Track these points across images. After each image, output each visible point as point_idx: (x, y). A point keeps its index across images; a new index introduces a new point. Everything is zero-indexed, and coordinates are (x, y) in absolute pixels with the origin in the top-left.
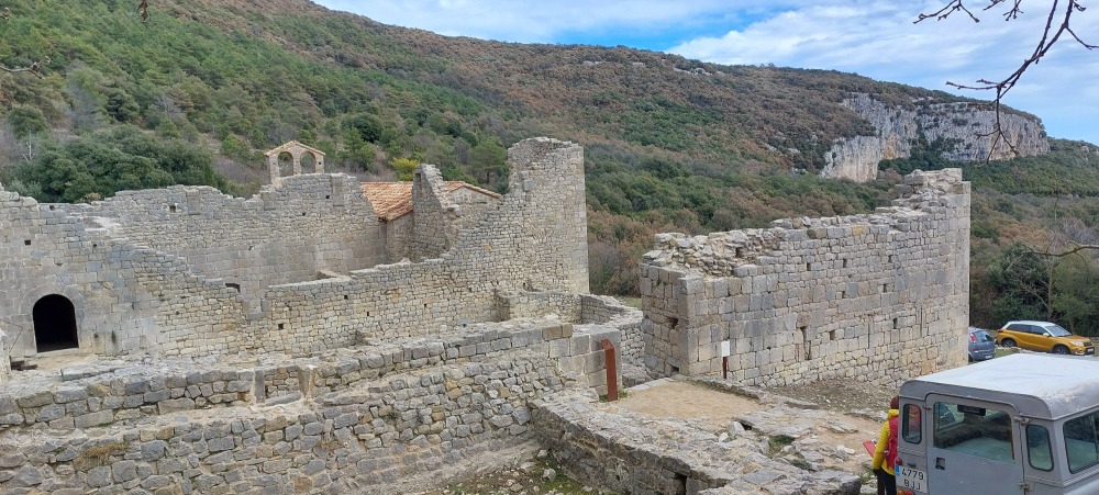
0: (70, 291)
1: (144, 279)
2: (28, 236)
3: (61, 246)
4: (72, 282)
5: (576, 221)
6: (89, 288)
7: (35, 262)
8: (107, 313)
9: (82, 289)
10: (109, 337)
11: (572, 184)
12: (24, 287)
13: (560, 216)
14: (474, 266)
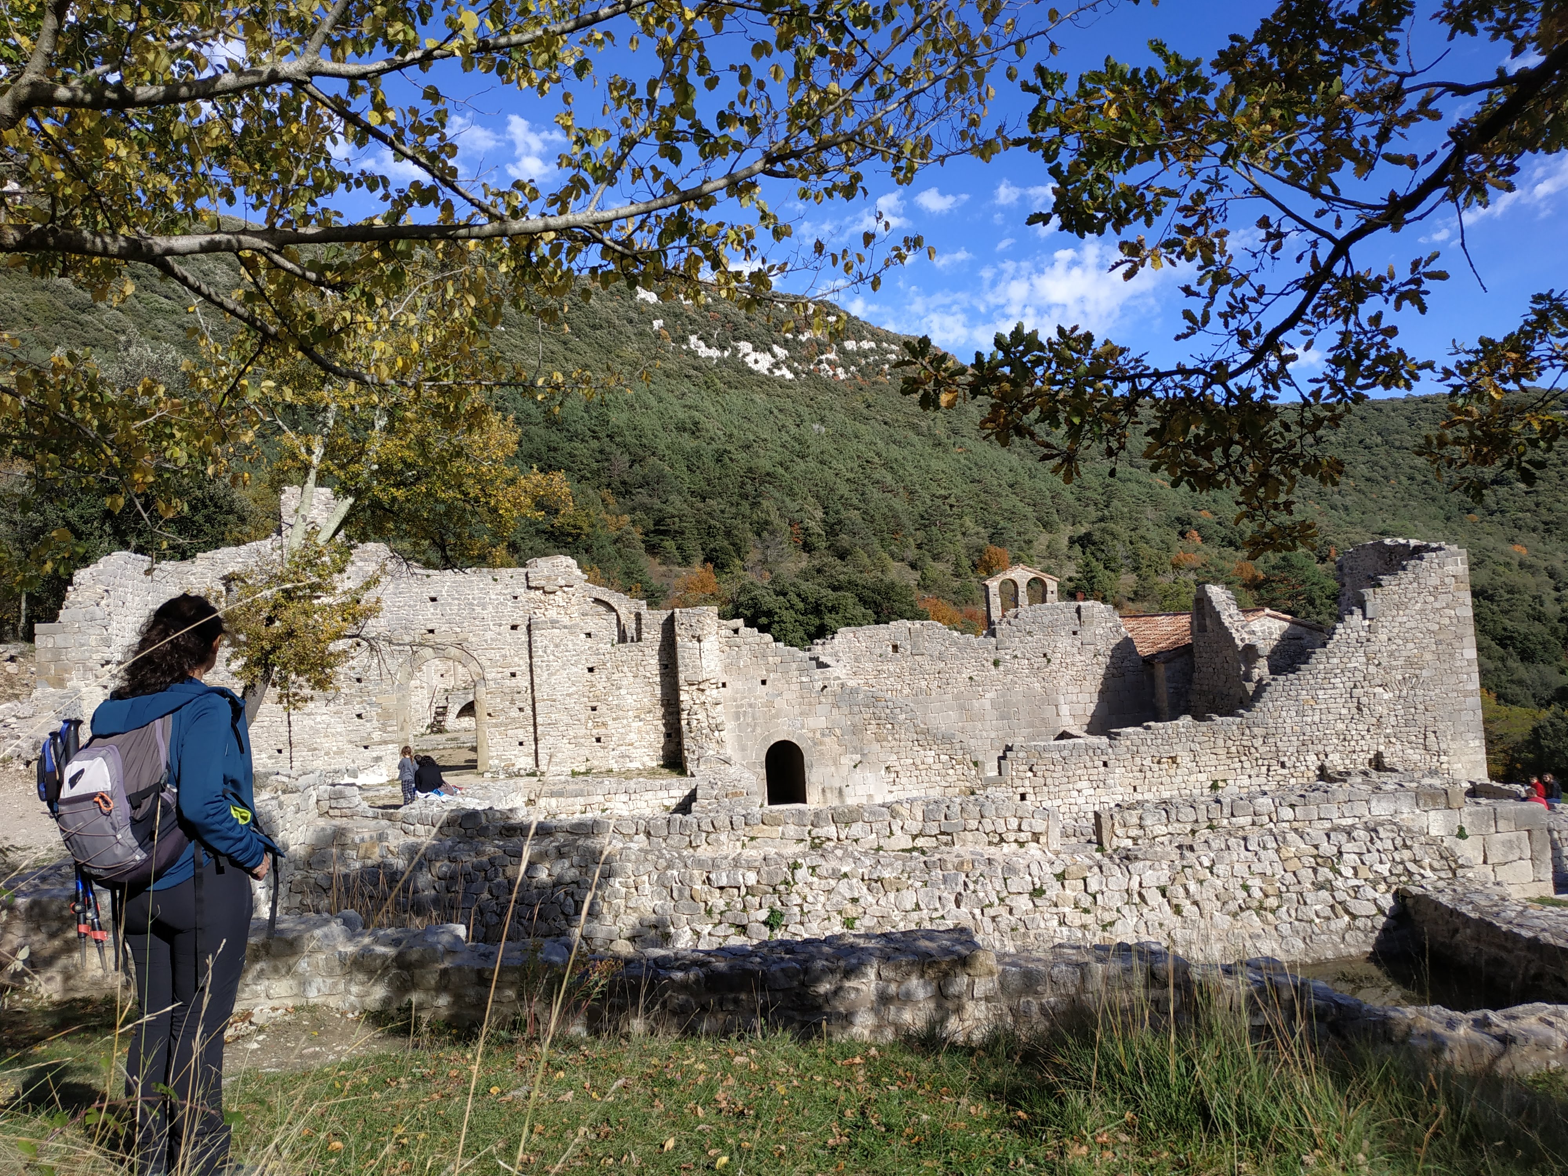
0: (801, 736)
1: (873, 728)
2: (764, 674)
3: (793, 687)
4: (803, 727)
5: (1458, 664)
6: (818, 735)
7: (770, 704)
8: (835, 764)
9: (811, 735)
10: (836, 793)
11: (1448, 606)
12: (759, 730)
13: (1428, 656)
14: (1288, 730)
